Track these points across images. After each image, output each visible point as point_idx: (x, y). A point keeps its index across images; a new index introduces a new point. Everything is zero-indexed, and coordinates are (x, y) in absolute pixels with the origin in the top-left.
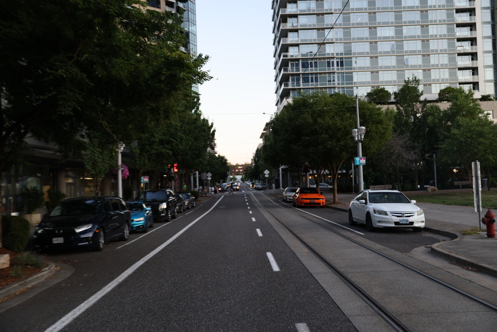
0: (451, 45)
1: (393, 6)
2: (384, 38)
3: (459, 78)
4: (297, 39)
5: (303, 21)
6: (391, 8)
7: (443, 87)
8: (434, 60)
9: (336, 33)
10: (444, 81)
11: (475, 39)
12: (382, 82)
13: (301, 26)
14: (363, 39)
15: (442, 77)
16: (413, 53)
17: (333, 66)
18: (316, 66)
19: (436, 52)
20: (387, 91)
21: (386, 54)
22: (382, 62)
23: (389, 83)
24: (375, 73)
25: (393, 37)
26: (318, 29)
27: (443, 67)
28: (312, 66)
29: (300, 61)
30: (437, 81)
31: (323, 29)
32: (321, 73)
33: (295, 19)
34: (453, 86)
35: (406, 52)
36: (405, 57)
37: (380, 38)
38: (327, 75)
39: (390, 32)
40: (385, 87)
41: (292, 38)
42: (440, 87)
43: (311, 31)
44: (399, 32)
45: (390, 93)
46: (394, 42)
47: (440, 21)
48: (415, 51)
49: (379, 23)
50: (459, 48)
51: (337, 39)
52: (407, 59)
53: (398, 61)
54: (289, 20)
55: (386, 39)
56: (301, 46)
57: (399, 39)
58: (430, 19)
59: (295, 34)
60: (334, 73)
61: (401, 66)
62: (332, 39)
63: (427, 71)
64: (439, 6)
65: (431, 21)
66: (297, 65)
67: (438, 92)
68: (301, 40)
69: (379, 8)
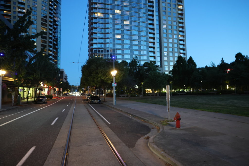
0: (147, 48)
1: (129, 33)
2: (126, 44)
3: (150, 59)
4: (96, 41)
5: (99, 35)
6: (129, 34)
7: (145, 62)
8: (142, 53)
9: (110, 40)
10: (145, 60)
11: (155, 47)
12: (125, 59)
13: (98, 37)
14: (119, 43)
15: (145, 59)
16: (136, 50)
17: (109, 52)
18: (103, 52)
19: (143, 50)
20: (127, 62)
21: (127, 49)
22: (126, 52)
23: (128, 59)
24: (123, 55)
25: (129, 44)
26: (104, 39)
27: (145, 55)
28: (101, 51)
29: (97, 49)
30: (143, 60)
31: (106, 39)
32: (104, 54)
33: (96, 35)
34: (148, 62)
35: (134, 49)
36: (133, 51)
37: (125, 44)
38: (107, 55)
39: (128, 42)
40: (126, 60)
41: (94, 41)
42: (144, 62)
43: (101, 39)
44: (131, 42)
45: (128, 63)
46: (129, 46)
47: (144, 40)
48: (136, 49)
49: (125, 39)
50: (150, 50)
51: (110, 43)
52: (134, 52)
53: (131, 52)
54: (94, 34)
55: (127, 44)
56: (97, 44)
57: (131, 45)
58: (141, 39)
59: (96, 40)
60: (109, 54)
61: (132, 53)
62: (109, 43)
63: (140, 56)
64: (144, 36)
65: (142, 40)
66: (96, 51)
67: (143, 63)
68: (98, 42)
69: (125, 34)
